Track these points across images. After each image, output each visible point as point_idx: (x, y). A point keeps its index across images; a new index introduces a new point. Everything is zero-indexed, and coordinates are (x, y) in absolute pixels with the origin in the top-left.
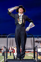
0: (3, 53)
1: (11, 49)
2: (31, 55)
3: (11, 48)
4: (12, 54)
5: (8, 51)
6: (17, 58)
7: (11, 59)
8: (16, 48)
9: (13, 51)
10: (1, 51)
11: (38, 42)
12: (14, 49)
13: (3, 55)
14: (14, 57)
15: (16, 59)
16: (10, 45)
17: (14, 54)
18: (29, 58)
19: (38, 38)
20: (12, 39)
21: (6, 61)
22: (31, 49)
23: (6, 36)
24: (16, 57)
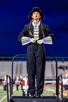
0: (5, 86)
1: (19, 80)
2: (52, 90)
3: (18, 78)
4: (20, 87)
5: (14, 83)
6: (28, 95)
7: (18, 95)
8: (26, 77)
9: (22, 83)
10: (2, 84)
11: (64, 69)
12: (24, 79)
13: (5, 90)
14: (24, 92)
15: (26, 96)
16: (17, 73)
17: (24, 87)
18: (48, 95)
19: (63, 62)
20: (19, 62)
21: (11, 99)
22: (52, 80)
23: (10, 57)
24: (26, 93)
